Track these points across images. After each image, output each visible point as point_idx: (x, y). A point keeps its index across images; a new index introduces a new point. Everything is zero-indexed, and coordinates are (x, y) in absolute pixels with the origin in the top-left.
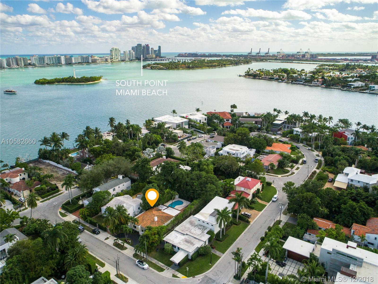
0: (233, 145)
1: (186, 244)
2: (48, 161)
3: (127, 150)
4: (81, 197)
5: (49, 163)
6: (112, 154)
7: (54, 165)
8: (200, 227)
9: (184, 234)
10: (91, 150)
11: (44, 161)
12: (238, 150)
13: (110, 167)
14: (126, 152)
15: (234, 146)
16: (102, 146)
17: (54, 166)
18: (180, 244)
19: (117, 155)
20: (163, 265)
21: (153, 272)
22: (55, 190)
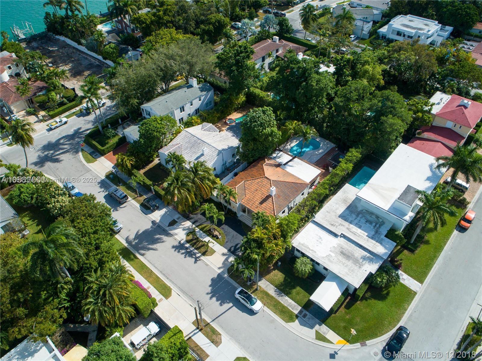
0: (409, 17)
1: (344, 260)
2: (62, 38)
3: (203, 22)
4: (120, 121)
5: (64, 41)
6: (176, 30)
7: (73, 45)
8: (368, 217)
9: (336, 235)
10: (135, 19)
11: (57, 37)
12: (420, 29)
13: (172, 61)
14: (202, 26)
15: (411, 18)
16: (155, 11)
17: (74, 48)
18: (329, 260)
19: (186, 31)
20: (293, 302)
21: (273, 321)
22: (73, 100)
